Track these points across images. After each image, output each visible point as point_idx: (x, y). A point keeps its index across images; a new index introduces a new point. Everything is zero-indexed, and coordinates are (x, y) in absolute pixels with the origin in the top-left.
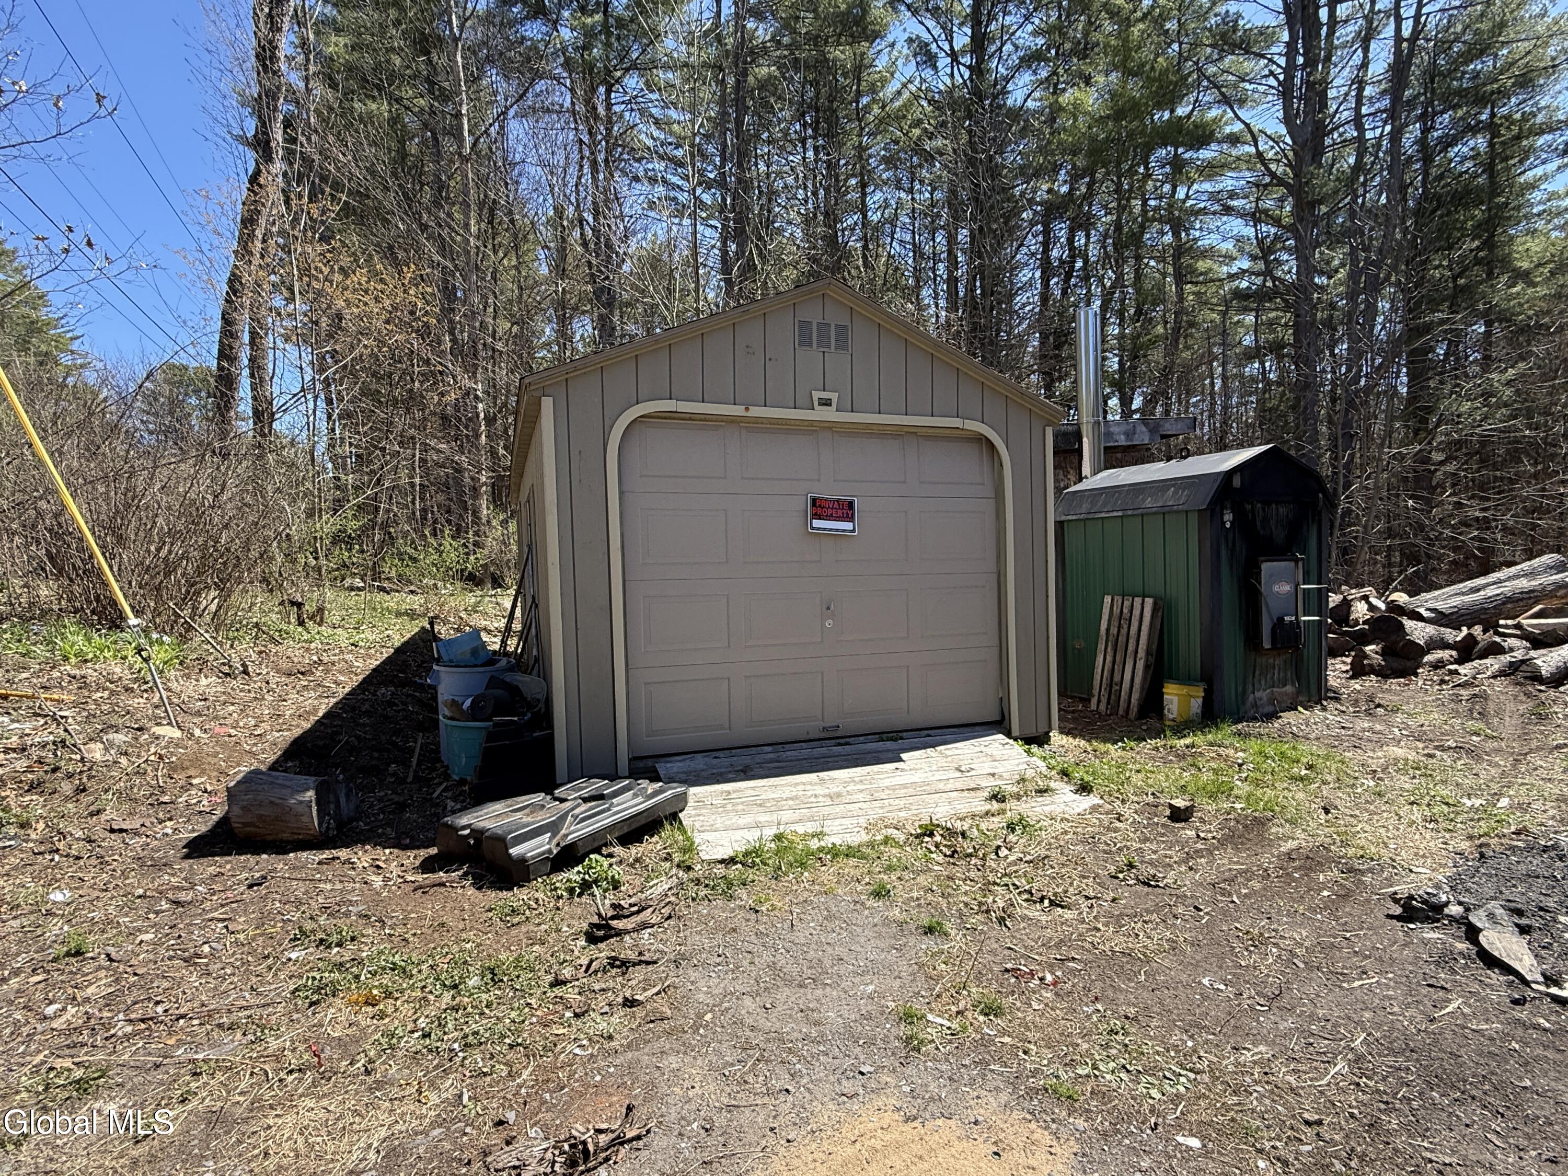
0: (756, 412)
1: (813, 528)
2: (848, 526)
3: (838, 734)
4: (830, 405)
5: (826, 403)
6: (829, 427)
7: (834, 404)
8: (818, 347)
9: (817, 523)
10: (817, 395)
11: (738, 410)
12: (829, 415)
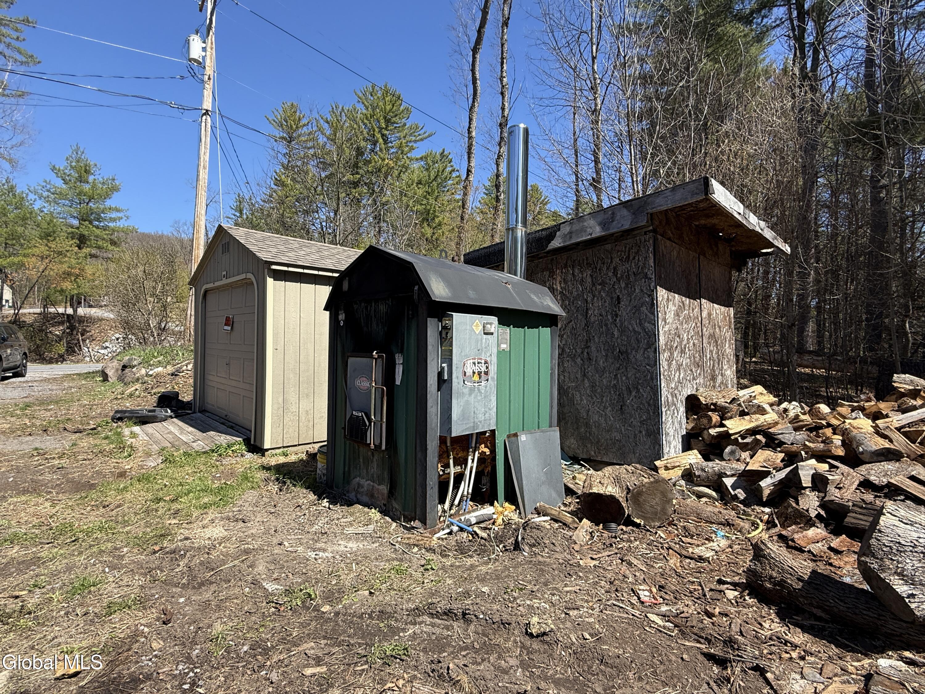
1: (223, 330)
2: (229, 328)
3: (229, 420)
4: (225, 277)
8: (225, 253)
9: (225, 327)
10: (223, 273)
11: (213, 285)
12: (225, 281)
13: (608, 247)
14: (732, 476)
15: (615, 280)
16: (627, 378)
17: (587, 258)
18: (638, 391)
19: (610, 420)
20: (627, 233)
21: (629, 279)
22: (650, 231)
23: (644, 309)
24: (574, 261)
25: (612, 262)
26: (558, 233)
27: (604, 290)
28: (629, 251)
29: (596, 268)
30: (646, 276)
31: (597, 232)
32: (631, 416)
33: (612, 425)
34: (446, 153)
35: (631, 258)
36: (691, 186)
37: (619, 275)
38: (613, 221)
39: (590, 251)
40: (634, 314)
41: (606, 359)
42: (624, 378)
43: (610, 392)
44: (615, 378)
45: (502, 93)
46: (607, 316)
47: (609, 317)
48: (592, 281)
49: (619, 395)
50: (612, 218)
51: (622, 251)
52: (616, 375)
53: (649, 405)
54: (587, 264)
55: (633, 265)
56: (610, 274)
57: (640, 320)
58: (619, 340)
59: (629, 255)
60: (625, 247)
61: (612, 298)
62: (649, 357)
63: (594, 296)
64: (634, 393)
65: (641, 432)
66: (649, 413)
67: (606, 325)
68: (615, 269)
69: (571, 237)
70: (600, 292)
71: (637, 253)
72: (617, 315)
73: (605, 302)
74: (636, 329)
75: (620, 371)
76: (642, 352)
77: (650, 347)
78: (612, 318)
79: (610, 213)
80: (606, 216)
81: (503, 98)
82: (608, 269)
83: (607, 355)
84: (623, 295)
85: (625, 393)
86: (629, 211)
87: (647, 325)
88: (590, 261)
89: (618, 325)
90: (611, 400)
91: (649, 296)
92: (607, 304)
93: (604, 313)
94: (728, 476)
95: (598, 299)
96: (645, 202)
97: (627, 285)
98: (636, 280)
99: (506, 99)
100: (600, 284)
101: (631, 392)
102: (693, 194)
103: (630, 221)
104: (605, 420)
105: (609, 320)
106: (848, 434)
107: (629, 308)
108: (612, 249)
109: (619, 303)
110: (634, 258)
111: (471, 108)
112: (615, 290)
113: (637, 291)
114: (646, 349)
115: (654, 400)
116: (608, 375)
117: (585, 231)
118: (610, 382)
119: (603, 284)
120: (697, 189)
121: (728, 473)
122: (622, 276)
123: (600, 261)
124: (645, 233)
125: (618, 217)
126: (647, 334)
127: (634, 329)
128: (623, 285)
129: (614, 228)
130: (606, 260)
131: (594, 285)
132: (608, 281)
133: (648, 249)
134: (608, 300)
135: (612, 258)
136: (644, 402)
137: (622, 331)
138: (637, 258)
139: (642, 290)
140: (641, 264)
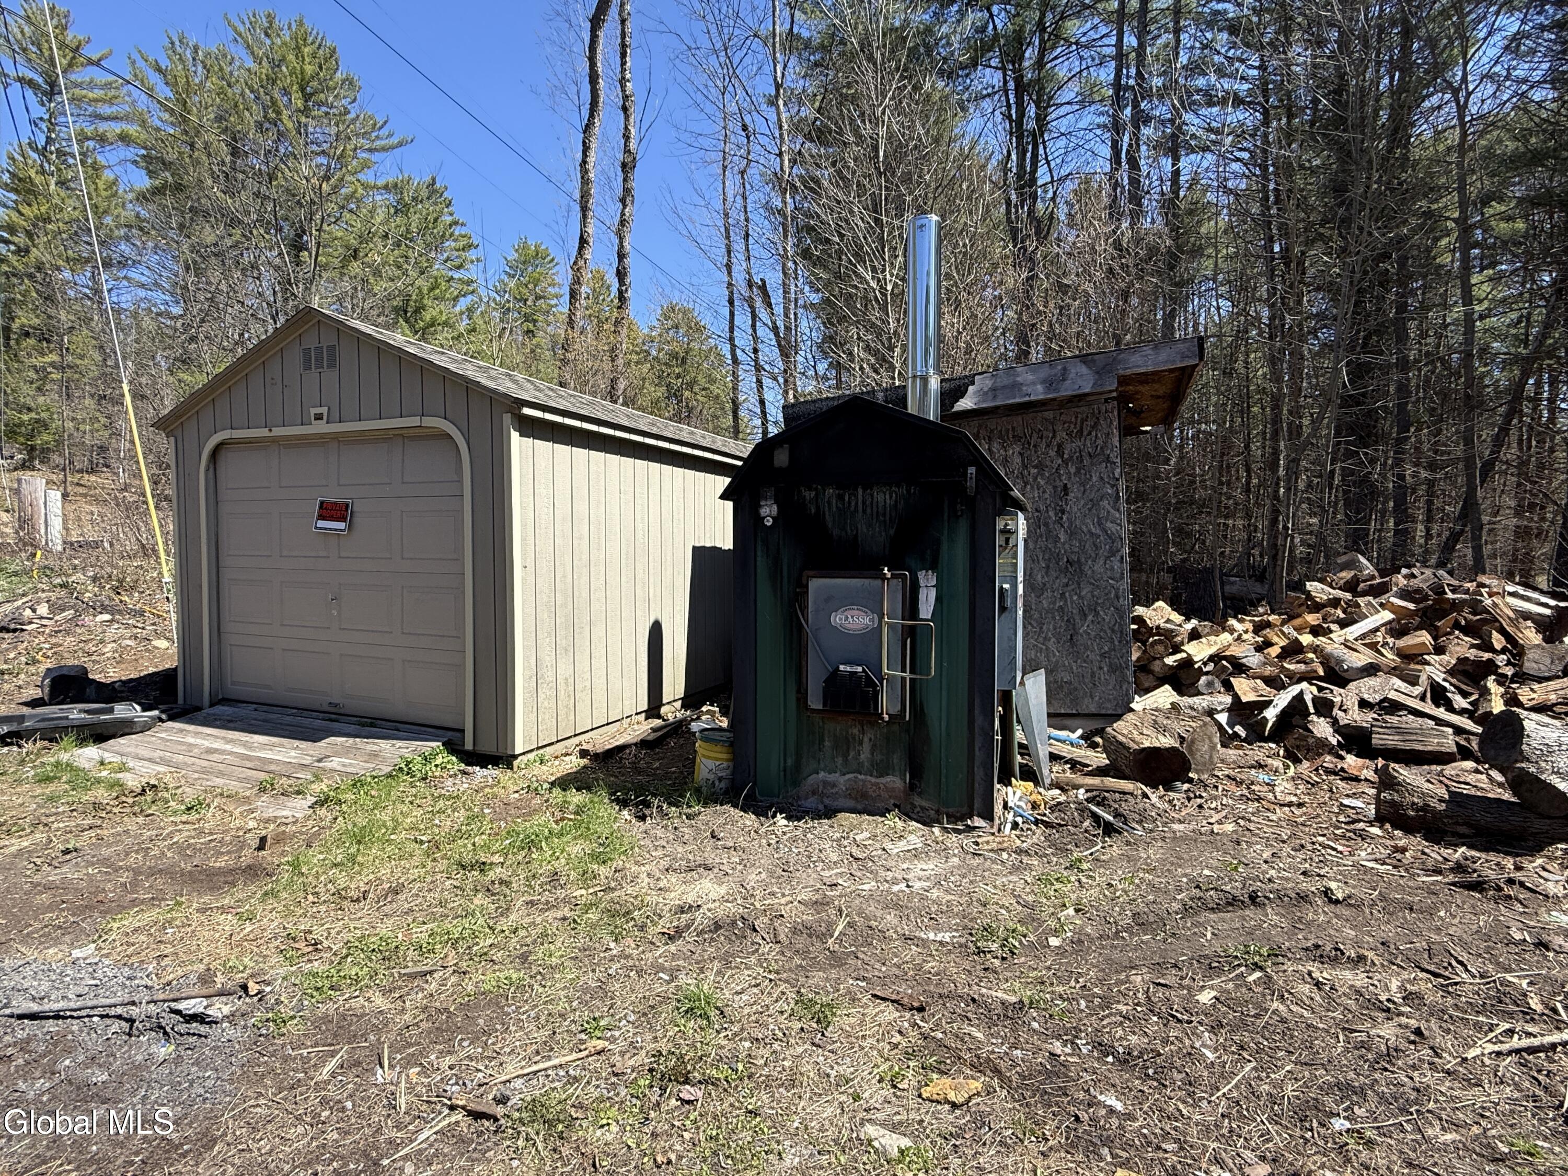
0: (278, 431)
1: (316, 528)
2: (342, 525)
3: (342, 711)
4: (321, 419)
5: (319, 417)
6: (336, 438)
7: (325, 417)
8: (316, 368)
9: (321, 523)
10: (313, 411)
11: (264, 432)
12: (321, 427)
13: (1049, 415)
14: (1222, 710)
15: (1060, 461)
16: (1080, 597)
17: (1013, 429)
18: (1097, 614)
19: (1054, 655)
20: (1078, 399)
21: (1082, 461)
22: (1113, 399)
23: (1105, 503)
24: (992, 431)
25: (1054, 436)
26: (971, 388)
27: (1043, 475)
28: (1082, 423)
29: (1029, 444)
30: (1108, 459)
31: (1038, 393)
32: (1087, 648)
33: (1057, 662)
34: (438, 185)
35: (1085, 433)
36: (1181, 346)
37: (1066, 456)
38: (1064, 380)
39: (1020, 418)
40: (1090, 510)
41: (1047, 573)
42: (1075, 598)
43: (1054, 618)
44: (1061, 599)
45: (625, 109)
46: (1047, 511)
47: (1051, 513)
48: (1023, 461)
49: (1068, 621)
50: (1063, 375)
51: (1071, 422)
52: (1063, 594)
53: (1113, 631)
54: (1014, 437)
55: (1088, 443)
56: (1052, 453)
57: (1099, 519)
58: (1067, 546)
59: (1081, 428)
60: (1076, 417)
61: (1055, 487)
62: (1112, 569)
63: (1026, 483)
64: (1090, 618)
65: (1101, 668)
66: (1112, 642)
67: (1046, 525)
68: (1060, 446)
69: (995, 397)
70: (1035, 479)
71: (1094, 427)
72: (1063, 512)
73: (1044, 492)
74: (1093, 530)
75: (1069, 588)
76: (1102, 562)
77: (1114, 555)
78: (1056, 515)
79: (1059, 367)
80: (1054, 372)
81: (627, 118)
82: (1048, 446)
83: (1048, 567)
84: (1073, 484)
85: (1077, 618)
86: (1090, 368)
87: (1109, 525)
88: (1019, 432)
89: (1066, 525)
90: (1055, 629)
91: (1113, 486)
92: (1047, 496)
93: (1042, 508)
94: (1219, 712)
95: (1032, 488)
96: (1114, 359)
97: (1078, 470)
98: (1092, 464)
99: (632, 120)
100: (1035, 467)
101: (1085, 616)
102: (1184, 357)
103: (1092, 382)
104: (1047, 656)
105: (1050, 517)
106: (1322, 651)
107: (1082, 502)
108: (1055, 418)
109: (1067, 494)
110: (1090, 433)
111: (587, 126)
112: (1060, 476)
113: (1094, 479)
114: (1108, 558)
115: (1120, 625)
116: (1050, 594)
117: (1020, 390)
118: (1054, 603)
119: (1040, 466)
120: (1189, 350)
121: (1219, 709)
122: (1071, 458)
123: (1035, 435)
124: (1106, 401)
125: (1072, 375)
126: (1110, 538)
127: (1090, 531)
128: (1073, 470)
129: (1067, 390)
130: (1045, 433)
131: (1025, 467)
132: (1048, 463)
133: (1111, 423)
134: (1049, 489)
135: (1054, 432)
136: (1106, 628)
137: (1072, 534)
138: (1094, 434)
139: (1102, 478)
140: (1099, 442)
